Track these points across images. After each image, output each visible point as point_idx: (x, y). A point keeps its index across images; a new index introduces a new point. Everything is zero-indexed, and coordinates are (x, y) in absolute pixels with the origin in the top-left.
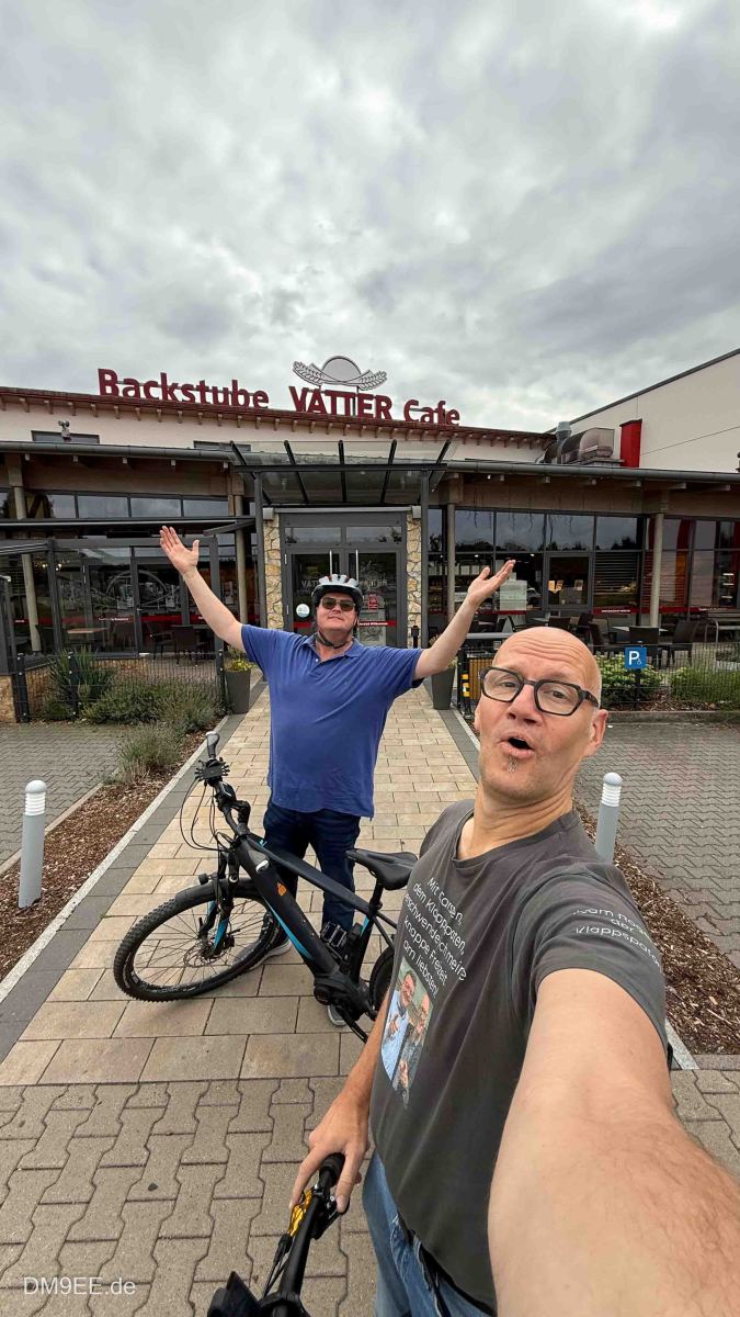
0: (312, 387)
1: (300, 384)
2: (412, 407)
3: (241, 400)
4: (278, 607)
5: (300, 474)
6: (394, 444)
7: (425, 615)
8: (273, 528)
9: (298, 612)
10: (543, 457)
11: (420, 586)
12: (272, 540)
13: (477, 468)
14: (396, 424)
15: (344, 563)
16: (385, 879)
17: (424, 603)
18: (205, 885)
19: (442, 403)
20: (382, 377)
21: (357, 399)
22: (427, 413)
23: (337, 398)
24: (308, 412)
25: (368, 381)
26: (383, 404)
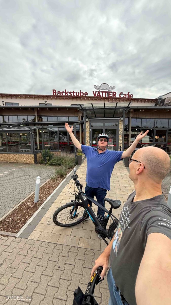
0: (98, 91)
1: (95, 90)
2: (121, 94)
3: (82, 94)
4: (89, 141)
5: (94, 111)
6: (117, 103)
7: (123, 144)
8: (88, 123)
9: (93, 142)
10: (155, 105)
11: (122, 137)
12: (88, 126)
13: (137, 108)
14: (117, 98)
15: (104, 131)
16: (113, 206)
17: (123, 141)
18: (72, 202)
19: (129, 93)
20: (114, 87)
21: (108, 93)
22: (125, 95)
23: (103, 93)
24: (97, 96)
25: (111, 88)
26: (114, 94)
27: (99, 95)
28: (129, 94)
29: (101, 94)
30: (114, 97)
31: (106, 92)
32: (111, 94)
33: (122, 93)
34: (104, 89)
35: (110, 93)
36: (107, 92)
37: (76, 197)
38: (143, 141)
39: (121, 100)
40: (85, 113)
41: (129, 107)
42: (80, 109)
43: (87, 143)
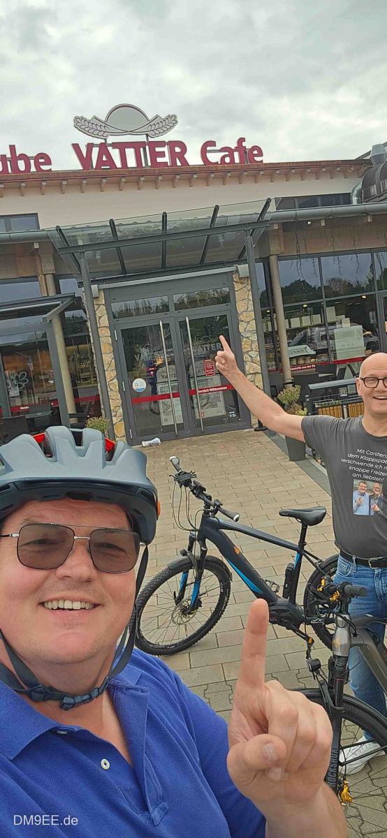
2: (209, 148)
4: (114, 385)
5: (121, 248)
6: (216, 209)
7: (266, 373)
8: (99, 305)
9: (134, 387)
10: (360, 186)
11: (255, 345)
12: (100, 318)
13: (296, 217)
14: (195, 170)
15: (175, 331)
16: (307, 521)
17: (262, 361)
18: (185, 557)
19: (241, 140)
20: (171, 121)
21: (147, 147)
22: (227, 153)
23: (126, 150)
24: (95, 169)
25: (157, 127)
26: (178, 150)
27: (105, 163)
28: (244, 144)
29: (115, 153)
30: (179, 163)
31: (136, 146)
32: (162, 154)
33: (213, 143)
34: (126, 132)
35: (158, 149)
36: (142, 144)
37: (192, 540)
38: (341, 349)
39: (212, 175)
40: (82, 262)
41: (265, 219)
42: (58, 246)
43: (109, 393)
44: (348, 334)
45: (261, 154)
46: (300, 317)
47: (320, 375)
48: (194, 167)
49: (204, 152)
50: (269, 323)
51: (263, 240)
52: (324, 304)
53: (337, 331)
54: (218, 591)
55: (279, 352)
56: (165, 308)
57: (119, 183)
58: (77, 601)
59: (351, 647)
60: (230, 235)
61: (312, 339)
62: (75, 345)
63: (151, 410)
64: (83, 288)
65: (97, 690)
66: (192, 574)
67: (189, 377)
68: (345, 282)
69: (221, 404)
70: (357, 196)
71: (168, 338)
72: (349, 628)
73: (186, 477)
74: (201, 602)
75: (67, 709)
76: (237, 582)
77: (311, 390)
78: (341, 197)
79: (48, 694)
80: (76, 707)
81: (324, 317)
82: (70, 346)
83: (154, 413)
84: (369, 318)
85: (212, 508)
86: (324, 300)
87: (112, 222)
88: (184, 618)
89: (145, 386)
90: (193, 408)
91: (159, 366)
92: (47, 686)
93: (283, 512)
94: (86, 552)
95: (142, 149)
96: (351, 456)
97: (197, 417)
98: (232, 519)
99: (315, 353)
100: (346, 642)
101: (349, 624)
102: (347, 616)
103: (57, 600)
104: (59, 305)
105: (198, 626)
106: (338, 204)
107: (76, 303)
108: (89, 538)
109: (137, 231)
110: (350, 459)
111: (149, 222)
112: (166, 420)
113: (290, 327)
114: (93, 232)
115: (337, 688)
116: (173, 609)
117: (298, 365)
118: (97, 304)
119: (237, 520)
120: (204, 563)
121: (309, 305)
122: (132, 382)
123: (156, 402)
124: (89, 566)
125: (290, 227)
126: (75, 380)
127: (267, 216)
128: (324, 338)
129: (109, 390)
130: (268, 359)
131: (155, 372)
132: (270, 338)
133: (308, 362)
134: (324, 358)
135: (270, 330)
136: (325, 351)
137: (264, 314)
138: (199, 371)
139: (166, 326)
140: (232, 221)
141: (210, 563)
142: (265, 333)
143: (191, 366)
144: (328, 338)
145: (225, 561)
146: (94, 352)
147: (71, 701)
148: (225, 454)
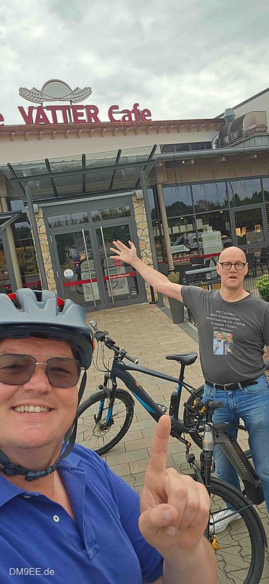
4: (50, 274)
5: (54, 178)
6: (120, 152)
7: (156, 264)
8: (39, 218)
9: (65, 275)
10: (217, 137)
11: (148, 245)
12: (40, 227)
13: (174, 157)
14: (104, 125)
15: (93, 236)
16: (185, 362)
17: (154, 257)
18: (101, 390)
19: (136, 105)
20: (87, 92)
21: (71, 109)
22: (127, 114)
23: (56, 111)
24: (35, 124)
25: (78, 95)
26: (92, 111)
27: (42, 120)
28: (138, 108)
29: (49, 114)
30: (93, 121)
31: (63, 108)
32: (82, 114)
33: (117, 107)
34: (56, 99)
35: (78, 111)
36: (68, 107)
37: (106, 379)
38: (207, 248)
39: (117, 129)
40: (26, 188)
41: (152, 159)
42: (9, 177)
43: (47, 280)
44: (211, 238)
45: (150, 115)
46: (179, 226)
47: (193, 265)
48: (104, 123)
49: (110, 113)
50: (158, 230)
51: (153, 173)
52: (195, 217)
53: (204, 235)
54: (125, 413)
55: (165, 250)
56: (86, 220)
57: (52, 134)
58: (38, 406)
59: (215, 445)
60: (130, 170)
61: (187, 241)
62: (22, 247)
63: (77, 291)
64: (27, 207)
65: (51, 467)
66: (107, 402)
67: (103, 268)
68: (209, 203)
69: (126, 286)
70: (215, 143)
71: (88, 242)
72: (213, 431)
73: (102, 335)
74: (113, 421)
75: (30, 481)
76: (138, 406)
77: (187, 275)
78: (205, 144)
79: (18, 470)
80: (37, 479)
81: (195, 226)
82: (18, 247)
83: (80, 293)
84: (225, 226)
85: (119, 355)
86: (195, 214)
87: (47, 161)
88: (102, 433)
89: (73, 275)
90: (107, 289)
91: (83, 261)
92: (17, 464)
93: (169, 357)
94: (44, 373)
95: (67, 111)
96: (212, 315)
97: (110, 295)
98: (134, 362)
99: (189, 250)
100: (212, 441)
101: (214, 429)
102: (212, 424)
103: (24, 405)
104: (10, 218)
105: (112, 438)
106: (202, 148)
107: (23, 217)
108: (46, 364)
109: (65, 167)
110: (212, 317)
111: (73, 161)
112: (88, 298)
113: (172, 233)
114: (34, 167)
115: (206, 473)
116: (94, 426)
117: (178, 258)
118: (37, 218)
119: (137, 363)
120: (115, 394)
121: (185, 218)
122: (63, 272)
123: (81, 286)
124: (46, 383)
125: (170, 164)
126: (23, 271)
127: (154, 157)
128: (195, 240)
129: (47, 277)
130: (158, 255)
131: (80, 264)
132: (159, 240)
133: (185, 256)
134: (195, 254)
135: (159, 235)
136: (196, 249)
137: (154, 225)
138: (110, 264)
139: (87, 233)
140: (131, 160)
141: (120, 394)
142: (155, 237)
143: (105, 260)
144: (198, 240)
145: (130, 393)
146: (36, 251)
147: (34, 475)
148: (130, 320)
